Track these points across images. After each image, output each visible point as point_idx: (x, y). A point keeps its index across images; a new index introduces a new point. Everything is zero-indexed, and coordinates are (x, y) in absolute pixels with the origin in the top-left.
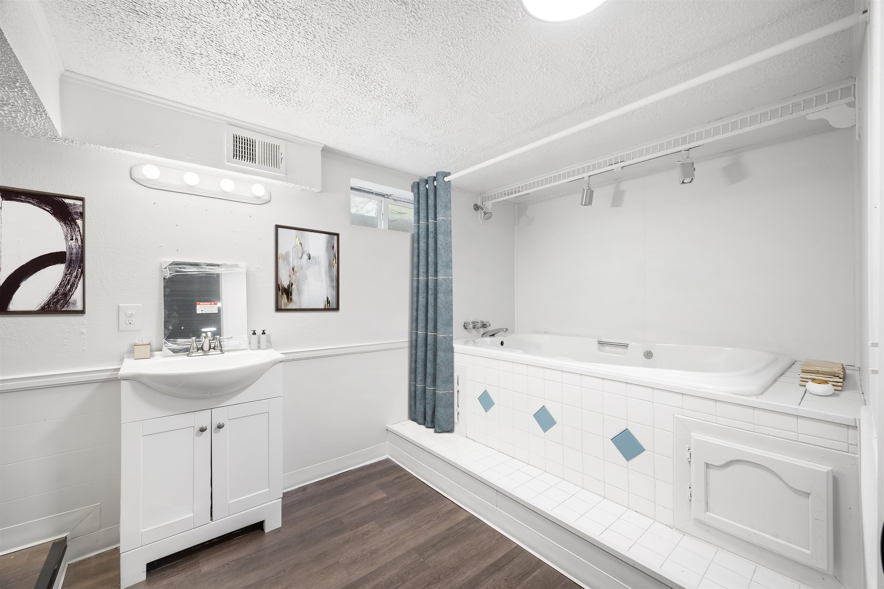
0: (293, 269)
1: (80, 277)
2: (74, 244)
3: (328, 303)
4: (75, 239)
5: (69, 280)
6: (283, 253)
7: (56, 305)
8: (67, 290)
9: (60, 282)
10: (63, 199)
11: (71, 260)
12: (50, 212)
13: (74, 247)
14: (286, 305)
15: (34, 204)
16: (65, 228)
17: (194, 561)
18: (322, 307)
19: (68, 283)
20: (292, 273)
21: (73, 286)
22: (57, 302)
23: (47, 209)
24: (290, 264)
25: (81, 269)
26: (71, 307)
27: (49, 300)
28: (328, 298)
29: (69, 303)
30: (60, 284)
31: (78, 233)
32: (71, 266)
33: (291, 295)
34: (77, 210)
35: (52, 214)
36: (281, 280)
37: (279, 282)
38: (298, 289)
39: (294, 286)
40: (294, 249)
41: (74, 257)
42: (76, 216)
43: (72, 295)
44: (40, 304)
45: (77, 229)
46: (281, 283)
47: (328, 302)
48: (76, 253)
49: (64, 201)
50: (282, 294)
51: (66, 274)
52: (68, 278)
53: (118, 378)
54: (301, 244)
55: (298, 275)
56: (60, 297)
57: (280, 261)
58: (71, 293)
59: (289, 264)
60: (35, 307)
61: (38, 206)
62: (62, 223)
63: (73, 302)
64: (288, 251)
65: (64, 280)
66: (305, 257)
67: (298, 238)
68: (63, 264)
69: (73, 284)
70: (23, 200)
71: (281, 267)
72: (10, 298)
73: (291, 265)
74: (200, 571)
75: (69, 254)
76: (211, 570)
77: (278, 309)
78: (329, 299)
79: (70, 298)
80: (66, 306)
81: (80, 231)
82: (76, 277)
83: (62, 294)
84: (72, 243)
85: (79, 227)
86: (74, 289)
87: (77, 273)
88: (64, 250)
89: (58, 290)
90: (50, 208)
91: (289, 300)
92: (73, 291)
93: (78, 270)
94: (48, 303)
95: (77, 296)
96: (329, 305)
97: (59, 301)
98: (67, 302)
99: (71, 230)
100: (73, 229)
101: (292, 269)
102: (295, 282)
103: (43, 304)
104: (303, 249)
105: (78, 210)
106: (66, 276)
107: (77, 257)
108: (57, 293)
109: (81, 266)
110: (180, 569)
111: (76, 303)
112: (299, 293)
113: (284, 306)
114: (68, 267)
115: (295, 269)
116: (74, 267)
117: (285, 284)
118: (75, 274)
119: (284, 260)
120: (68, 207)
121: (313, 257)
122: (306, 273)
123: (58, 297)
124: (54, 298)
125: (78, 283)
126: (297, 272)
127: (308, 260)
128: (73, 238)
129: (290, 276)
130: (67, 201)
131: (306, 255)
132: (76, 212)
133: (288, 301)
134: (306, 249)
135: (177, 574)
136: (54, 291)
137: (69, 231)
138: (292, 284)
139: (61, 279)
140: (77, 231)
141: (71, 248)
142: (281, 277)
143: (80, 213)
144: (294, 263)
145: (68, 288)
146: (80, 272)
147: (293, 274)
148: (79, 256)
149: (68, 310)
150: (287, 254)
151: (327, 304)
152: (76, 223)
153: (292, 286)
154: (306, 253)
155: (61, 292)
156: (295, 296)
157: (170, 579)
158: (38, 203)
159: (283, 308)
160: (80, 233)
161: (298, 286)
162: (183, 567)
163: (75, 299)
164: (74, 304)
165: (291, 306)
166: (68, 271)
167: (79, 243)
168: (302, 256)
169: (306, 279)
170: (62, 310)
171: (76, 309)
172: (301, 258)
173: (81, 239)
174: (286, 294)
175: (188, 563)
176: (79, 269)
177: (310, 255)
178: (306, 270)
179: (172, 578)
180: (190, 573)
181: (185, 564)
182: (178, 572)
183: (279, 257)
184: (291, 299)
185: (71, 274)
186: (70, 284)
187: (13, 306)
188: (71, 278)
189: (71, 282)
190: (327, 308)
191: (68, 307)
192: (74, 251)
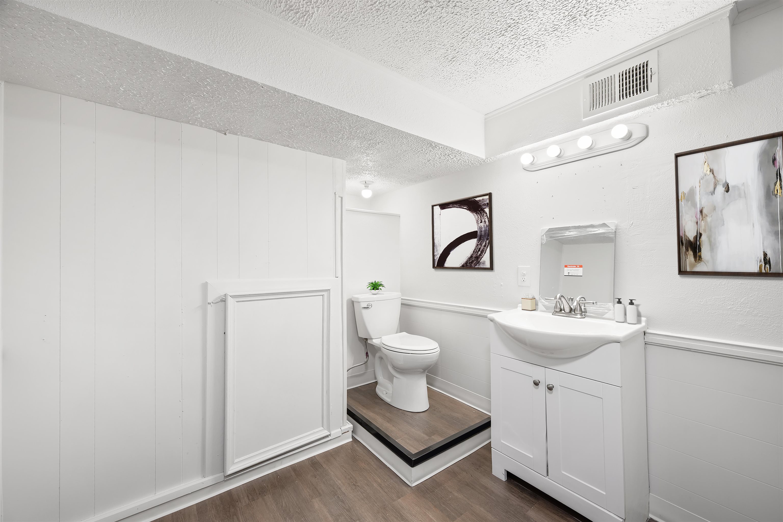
0: (701, 212)
1: (488, 246)
2: (483, 225)
3: (765, 264)
4: (484, 222)
5: (480, 248)
6: (686, 191)
7: (471, 264)
8: (479, 254)
9: (474, 250)
10: (475, 199)
11: (481, 236)
12: (466, 209)
13: (483, 227)
14: (692, 266)
15: (457, 207)
16: (477, 216)
17: (533, 500)
18: (755, 269)
19: (479, 250)
20: (699, 219)
21: (483, 252)
22: (472, 262)
23: (465, 208)
24: (696, 205)
25: (489, 240)
26: (482, 266)
27: (467, 261)
28: (765, 255)
29: (480, 263)
30: (474, 251)
31: (486, 217)
32: (481, 239)
33: (700, 250)
34: (484, 203)
35: (467, 210)
36: (684, 230)
37: (681, 234)
38: (710, 242)
39: (704, 238)
40: (701, 181)
41: (483, 233)
42: (484, 207)
43: (482, 257)
44: (461, 264)
45: (485, 215)
46: (685, 235)
47: (767, 261)
48: (485, 231)
49: (476, 199)
50: (687, 250)
51: (478, 245)
52: (479, 247)
53: (487, 316)
54: (712, 171)
55: (709, 219)
56: (474, 259)
57: (682, 203)
58: (481, 257)
59: (694, 205)
60: (459, 265)
61: (459, 208)
62: (474, 214)
63: (483, 262)
64: (692, 187)
65: (476, 249)
66: (720, 189)
67: (706, 164)
68: (475, 239)
69: (483, 251)
70: (451, 206)
71: (684, 211)
72: (445, 260)
73: (698, 206)
74: (528, 511)
75: (480, 232)
76: (532, 519)
77: (682, 272)
78: (769, 255)
79: (481, 260)
80: (478, 265)
81: (487, 215)
82: (485, 246)
83: (475, 257)
84: (482, 225)
85: (486, 213)
86: (483, 254)
87: (485, 243)
88: (477, 230)
89: (472, 255)
90: (467, 207)
91: (698, 259)
92: (483, 255)
93: (486, 242)
94: (466, 263)
95: (486, 258)
96: (768, 266)
97: (473, 261)
98: (478, 263)
99: (481, 217)
100: (482, 216)
101: (699, 213)
102: (705, 231)
103: (463, 263)
104: (715, 179)
105: (486, 202)
106: (477, 246)
107: (485, 233)
108: (471, 257)
109: (488, 238)
110: (522, 496)
111: (485, 263)
112: (713, 247)
113: (690, 268)
114: (479, 240)
115: (705, 211)
116: (483, 240)
117: (691, 235)
118: (484, 244)
119: (688, 200)
120: (478, 203)
121: (734, 187)
122: (722, 215)
123: (472, 259)
124: (470, 260)
125: (486, 250)
126: (707, 216)
127: (724, 194)
128: (483, 221)
129: (697, 223)
130: (477, 199)
131: (721, 186)
132: (484, 204)
133: (695, 260)
134: (721, 177)
135: (517, 497)
136: (469, 256)
137: (479, 217)
138: (701, 235)
139: (474, 248)
140: (485, 216)
141: (481, 228)
142: (684, 225)
143: (488, 204)
144: (702, 203)
145: (479, 253)
146: (488, 242)
147: (701, 219)
148: (487, 232)
149: (479, 267)
150: (692, 192)
151: (763, 265)
152: (484, 211)
153: (700, 238)
154: (721, 183)
155: (474, 256)
156: (705, 252)
157: (511, 495)
158: (460, 206)
159: (688, 270)
160: (488, 217)
161: (709, 237)
162: (525, 497)
163: (484, 260)
164: (484, 263)
165: (700, 268)
166: (479, 242)
167: (486, 223)
168: (715, 189)
169: (723, 225)
170: (475, 267)
171: (485, 267)
172: (713, 193)
173: (488, 220)
174: (692, 250)
175: (529, 497)
176: (487, 240)
177: (728, 185)
178: (723, 209)
179: (513, 496)
180: (522, 505)
181: (528, 496)
182: (519, 496)
183: (680, 198)
184: (700, 257)
185: (481, 244)
186: (480, 251)
187: (447, 264)
188: (481, 247)
189: (481, 250)
190: (763, 271)
191: (479, 265)
192: (483, 229)
